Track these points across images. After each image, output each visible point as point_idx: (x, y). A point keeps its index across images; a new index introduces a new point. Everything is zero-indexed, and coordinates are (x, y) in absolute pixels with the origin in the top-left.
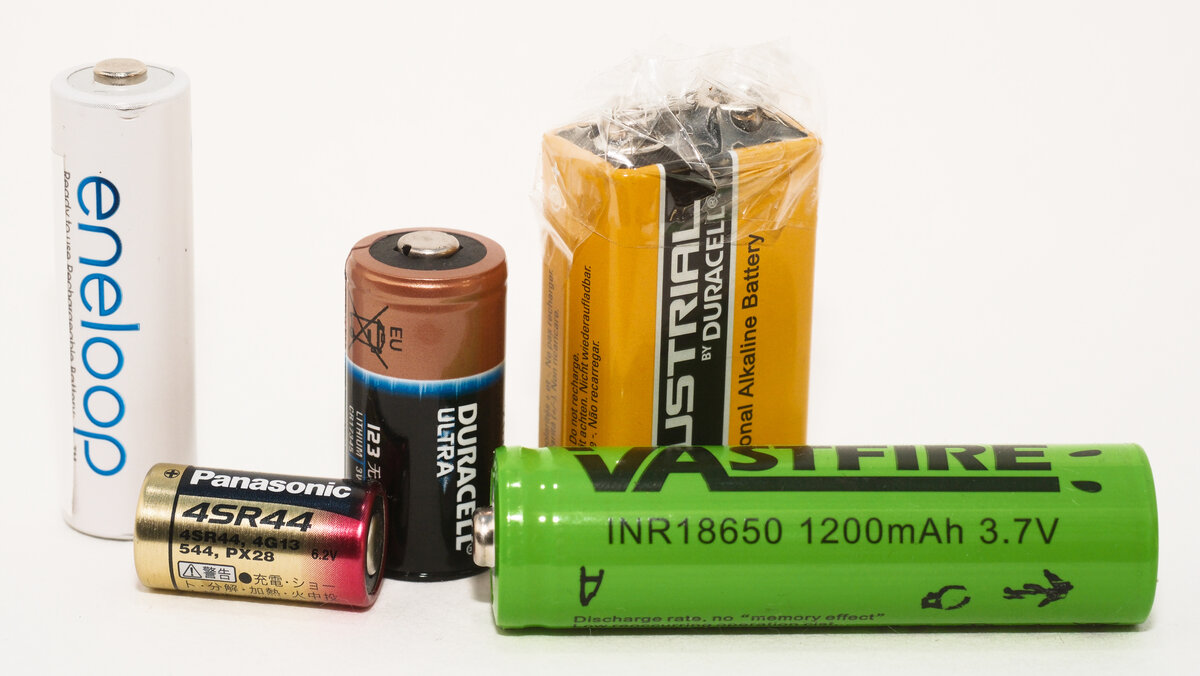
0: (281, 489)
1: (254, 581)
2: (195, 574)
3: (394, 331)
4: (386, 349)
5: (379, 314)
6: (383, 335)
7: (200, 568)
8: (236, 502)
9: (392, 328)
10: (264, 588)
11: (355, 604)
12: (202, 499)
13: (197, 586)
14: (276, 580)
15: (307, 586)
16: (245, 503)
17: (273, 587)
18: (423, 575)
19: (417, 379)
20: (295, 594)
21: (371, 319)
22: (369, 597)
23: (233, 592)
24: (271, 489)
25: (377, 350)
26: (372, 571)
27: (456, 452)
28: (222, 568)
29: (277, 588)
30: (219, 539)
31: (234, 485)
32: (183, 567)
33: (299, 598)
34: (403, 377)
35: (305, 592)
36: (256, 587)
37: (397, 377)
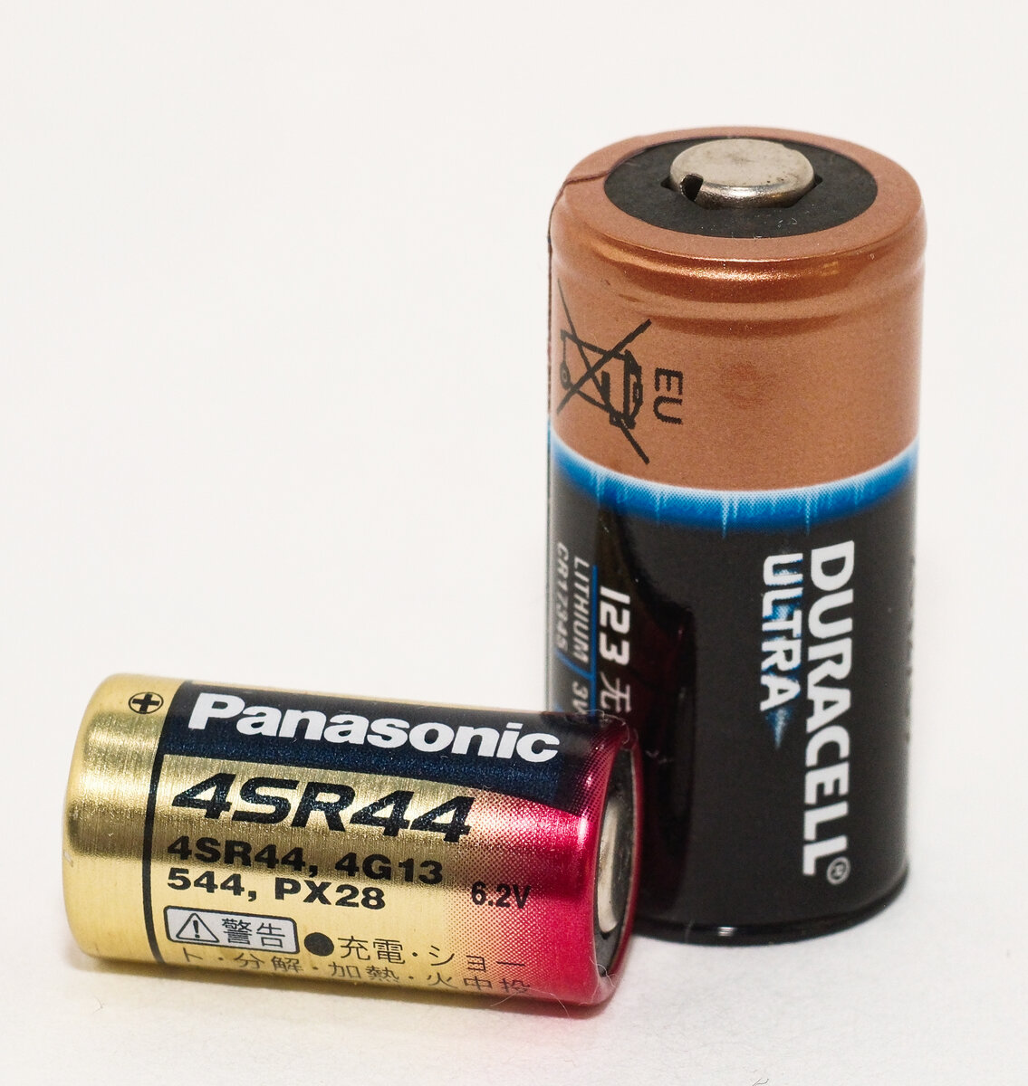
0: (398, 740)
1: (339, 951)
2: (204, 934)
3: (663, 378)
4: (645, 418)
5: (630, 338)
6: (638, 386)
7: (216, 923)
8: (294, 772)
9: (659, 372)
10: (363, 965)
11: (571, 998)
12: (216, 766)
13: (210, 957)
14: (389, 949)
15: (460, 962)
16: (317, 775)
17: (382, 964)
18: (726, 931)
19: (716, 486)
20: (435, 979)
21: (609, 347)
22: (602, 982)
23: (292, 972)
24: (376, 741)
25: (624, 421)
26: (607, 922)
27: (804, 654)
28: (267, 922)
29: (392, 967)
30: (259, 858)
31: (289, 731)
32: (177, 918)
33: (441, 986)
34: (684, 482)
35: (456, 976)
36: (345, 963)
37: (671, 482)
